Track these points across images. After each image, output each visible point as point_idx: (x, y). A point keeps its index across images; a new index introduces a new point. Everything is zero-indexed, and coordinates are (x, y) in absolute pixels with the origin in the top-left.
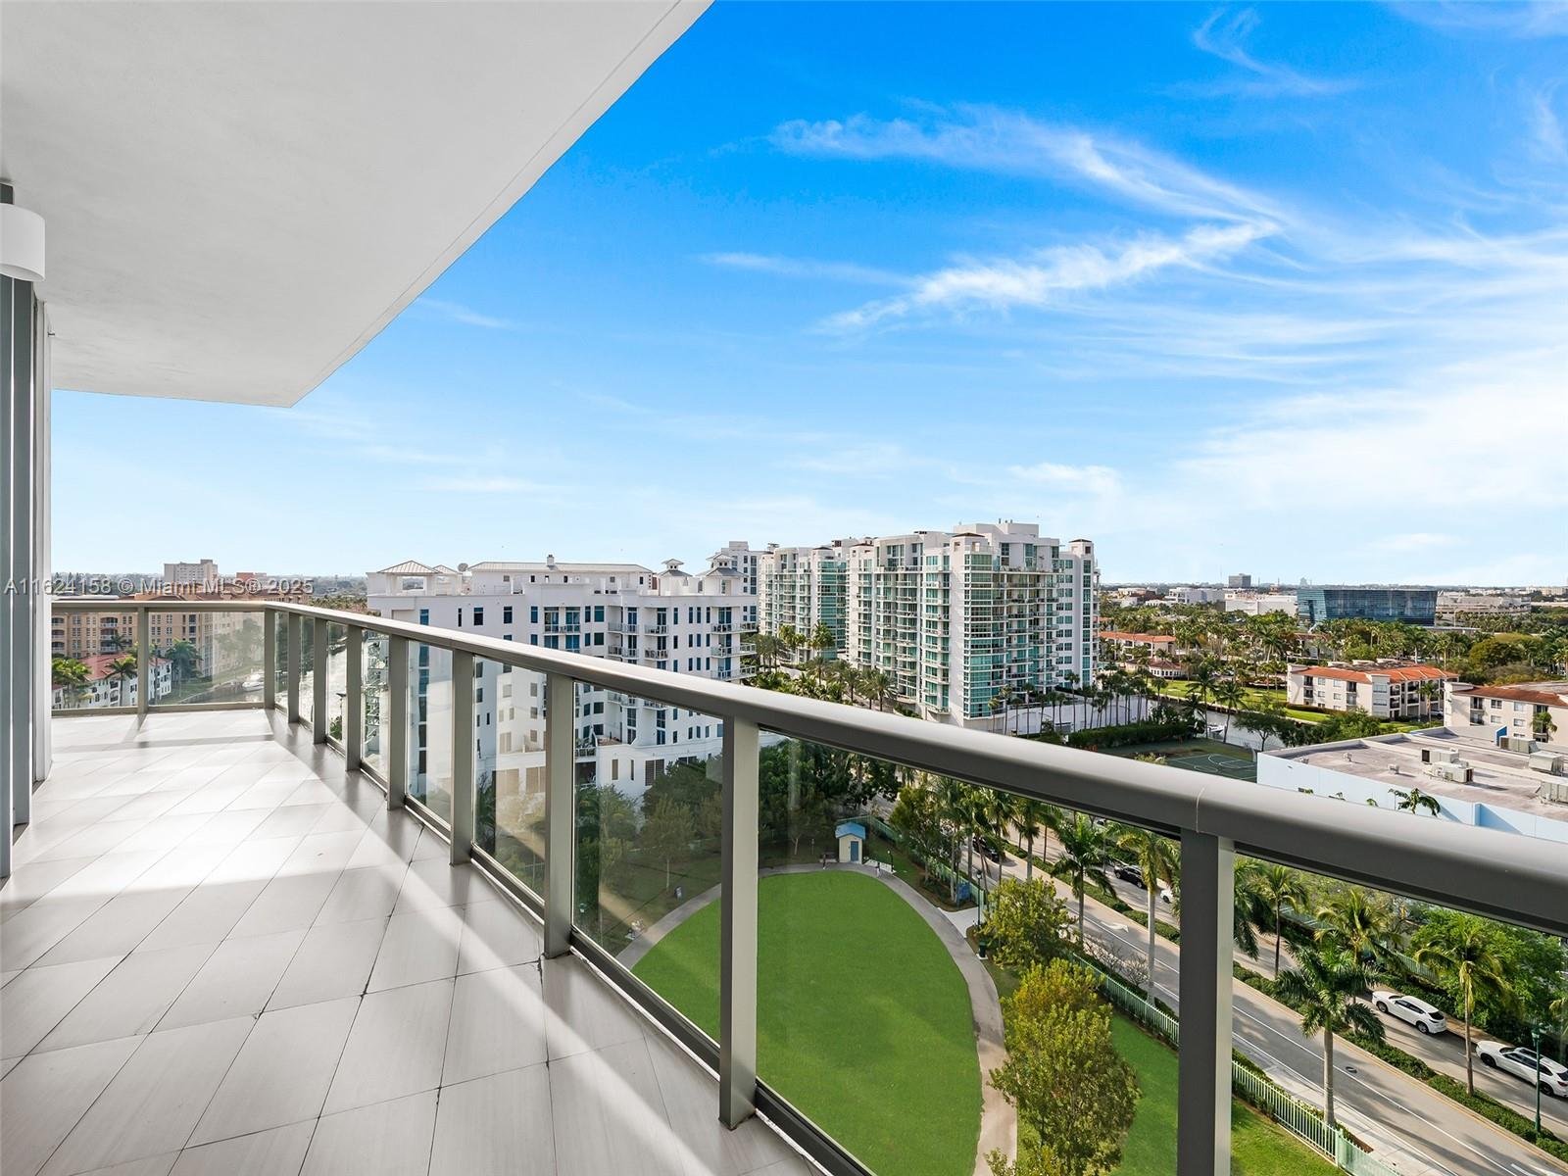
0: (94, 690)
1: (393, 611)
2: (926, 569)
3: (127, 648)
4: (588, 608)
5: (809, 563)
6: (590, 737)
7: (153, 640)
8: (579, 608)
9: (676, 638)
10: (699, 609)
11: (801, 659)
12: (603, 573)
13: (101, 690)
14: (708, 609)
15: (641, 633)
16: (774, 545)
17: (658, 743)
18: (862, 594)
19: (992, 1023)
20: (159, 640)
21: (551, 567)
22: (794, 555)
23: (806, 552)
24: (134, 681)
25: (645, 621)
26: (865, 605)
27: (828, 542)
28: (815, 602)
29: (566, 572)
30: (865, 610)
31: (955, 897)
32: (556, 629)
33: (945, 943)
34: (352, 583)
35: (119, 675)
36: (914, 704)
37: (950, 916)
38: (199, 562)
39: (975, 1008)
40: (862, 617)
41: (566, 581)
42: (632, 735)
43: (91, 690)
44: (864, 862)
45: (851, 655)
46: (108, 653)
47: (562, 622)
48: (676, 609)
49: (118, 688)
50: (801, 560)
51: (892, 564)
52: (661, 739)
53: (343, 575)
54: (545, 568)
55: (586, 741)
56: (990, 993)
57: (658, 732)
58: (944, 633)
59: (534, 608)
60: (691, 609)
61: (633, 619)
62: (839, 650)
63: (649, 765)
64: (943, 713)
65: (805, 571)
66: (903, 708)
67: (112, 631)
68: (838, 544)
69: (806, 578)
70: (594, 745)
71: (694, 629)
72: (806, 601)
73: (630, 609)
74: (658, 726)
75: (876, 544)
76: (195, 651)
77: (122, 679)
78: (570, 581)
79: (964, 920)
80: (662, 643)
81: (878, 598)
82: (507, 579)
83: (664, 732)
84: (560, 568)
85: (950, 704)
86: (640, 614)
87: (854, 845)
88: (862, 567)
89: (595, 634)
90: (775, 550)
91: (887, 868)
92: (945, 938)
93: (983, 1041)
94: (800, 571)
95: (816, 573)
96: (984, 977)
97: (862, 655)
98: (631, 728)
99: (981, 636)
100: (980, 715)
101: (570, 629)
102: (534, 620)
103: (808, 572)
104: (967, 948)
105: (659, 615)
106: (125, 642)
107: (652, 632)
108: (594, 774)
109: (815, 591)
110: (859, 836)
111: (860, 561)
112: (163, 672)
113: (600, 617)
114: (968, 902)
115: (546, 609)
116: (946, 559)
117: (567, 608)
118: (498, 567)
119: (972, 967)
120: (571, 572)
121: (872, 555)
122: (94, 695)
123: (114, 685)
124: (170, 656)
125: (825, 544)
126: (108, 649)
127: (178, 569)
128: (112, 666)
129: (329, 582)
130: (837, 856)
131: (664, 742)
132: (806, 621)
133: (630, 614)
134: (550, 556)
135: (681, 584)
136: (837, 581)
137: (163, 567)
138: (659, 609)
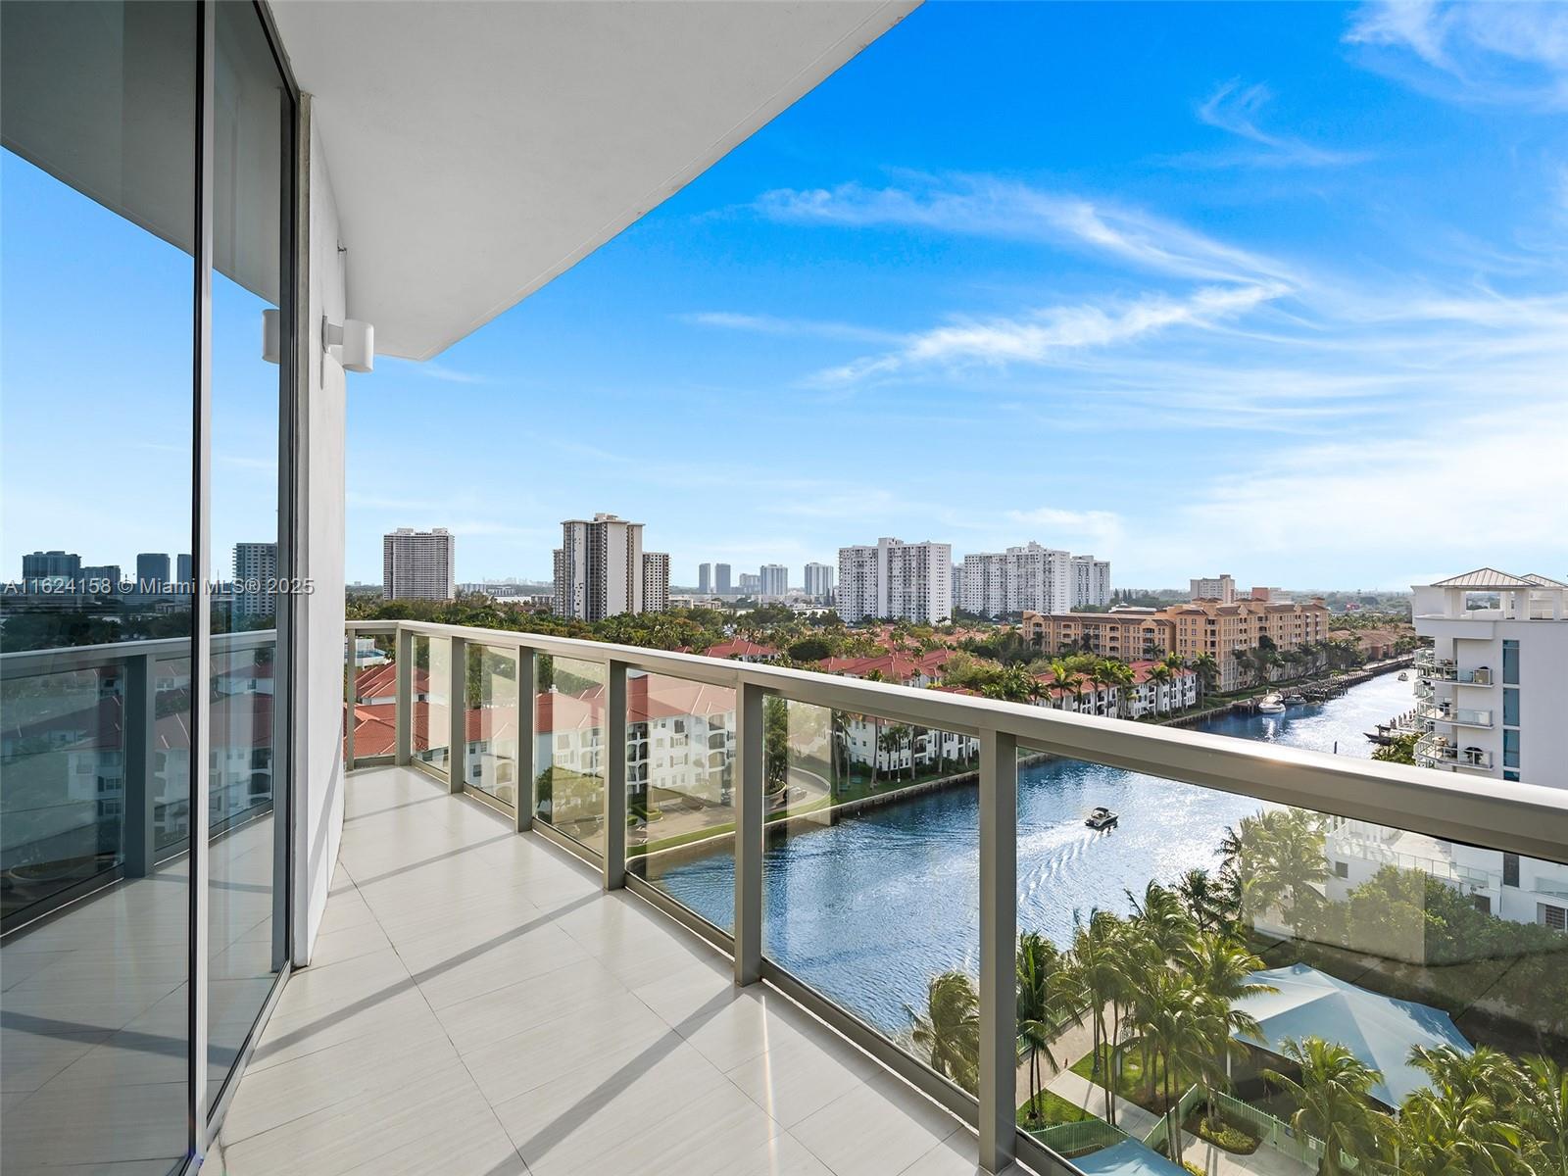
0: (1138, 692)
1: (1455, 641)
3: (1161, 657)
7: (1181, 651)
13: (1142, 694)
20: (1185, 652)
24: (1166, 688)
34: (1379, 599)
35: (1155, 681)
38: (1219, 578)
43: (1135, 692)
46: (1148, 660)
49: (1154, 693)
53: (1367, 590)
67: (1151, 640)
76: (1215, 665)
77: (1157, 685)
106: (1159, 650)
112: (1189, 683)
122: (1137, 696)
123: (1151, 690)
124: (1194, 668)
126: (1148, 656)
127: (1202, 584)
128: (1150, 672)
129: (1350, 598)
137: (1189, 583)
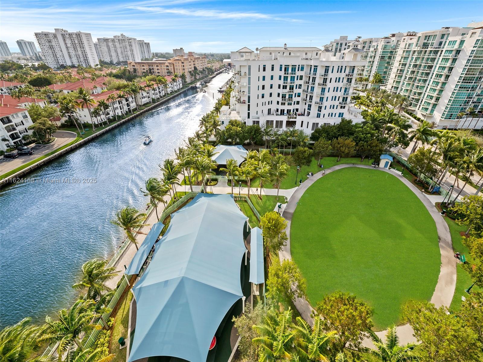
1: (240, 66)
2: (447, 47)
3: (172, 74)
4: (299, 65)
5: (377, 45)
6: (294, 112)
8: (296, 66)
9: (331, 79)
10: (342, 67)
11: (363, 88)
12: (303, 51)
13: (170, 86)
14: (346, 67)
15: (318, 76)
16: (359, 37)
17: (317, 117)
18: (402, 60)
19: (446, 238)
21: (285, 49)
22: (371, 41)
23: (377, 40)
24: (175, 83)
25: (320, 71)
26: (402, 65)
27: (389, 35)
28: (376, 64)
29: (291, 51)
30: (402, 68)
31: (430, 189)
32: (288, 74)
33: (426, 206)
36: (414, 110)
37: (428, 196)
38: (180, 49)
39: (438, 231)
40: (399, 71)
41: (290, 54)
42: (309, 114)
44: (389, 169)
45: (388, 87)
47: (290, 71)
48: (333, 67)
49: (173, 85)
50: (374, 44)
51: (425, 45)
52: (318, 116)
54: (283, 49)
55: (293, 114)
56: (445, 228)
57: (318, 113)
58: (445, 80)
59: (281, 65)
60: (339, 67)
61: (315, 70)
62: (381, 85)
63: (314, 124)
64: (430, 115)
65: (375, 49)
66: (408, 111)
67: (168, 69)
68: (393, 35)
69: (374, 53)
70: (296, 116)
71: (338, 75)
72: (371, 63)
73: (315, 66)
74: (318, 111)
75: (418, 35)
78: (292, 54)
79: (435, 199)
80: (325, 80)
81: (410, 62)
82: (271, 54)
83: (320, 114)
84: (289, 49)
85: (435, 112)
86: (318, 68)
87: (387, 163)
88: (407, 47)
89: (300, 76)
90: (360, 40)
91: (400, 173)
92: (425, 204)
93: (441, 244)
94: (372, 49)
95: (380, 50)
96: (443, 222)
97: (393, 88)
98: (309, 111)
99: (467, 83)
100: (450, 118)
101: (292, 74)
102: (281, 70)
103: (376, 50)
104: (435, 209)
105: (326, 69)
106: (171, 72)
107: (322, 76)
108: (295, 124)
109: (377, 58)
110: (390, 160)
111: (406, 44)
112: (180, 81)
113: (302, 69)
114: (437, 192)
115: (285, 66)
116: (462, 42)
117: (292, 66)
118: (268, 49)
119: (437, 217)
120: (292, 51)
121: (414, 40)
122: (168, 87)
125: (386, 36)
126: (168, 74)
130: (378, 165)
131: (319, 117)
132: (369, 72)
133: (314, 68)
134: (285, 44)
135: (330, 56)
136: (389, 54)
137: (173, 50)
138: (326, 67)
